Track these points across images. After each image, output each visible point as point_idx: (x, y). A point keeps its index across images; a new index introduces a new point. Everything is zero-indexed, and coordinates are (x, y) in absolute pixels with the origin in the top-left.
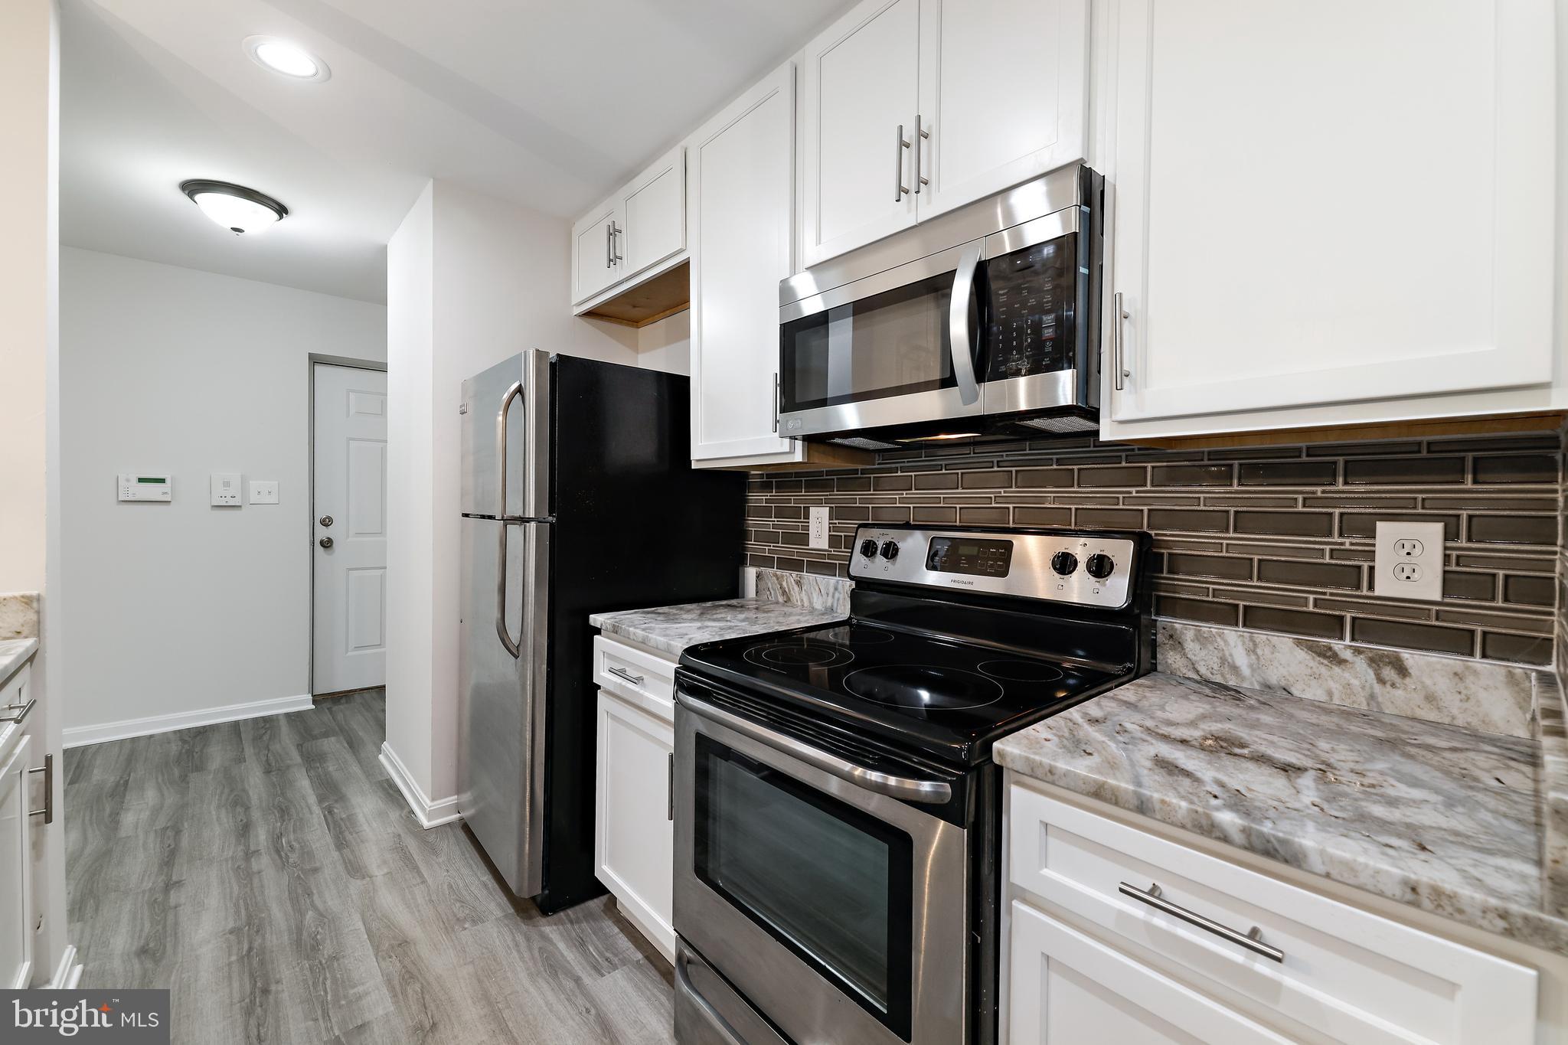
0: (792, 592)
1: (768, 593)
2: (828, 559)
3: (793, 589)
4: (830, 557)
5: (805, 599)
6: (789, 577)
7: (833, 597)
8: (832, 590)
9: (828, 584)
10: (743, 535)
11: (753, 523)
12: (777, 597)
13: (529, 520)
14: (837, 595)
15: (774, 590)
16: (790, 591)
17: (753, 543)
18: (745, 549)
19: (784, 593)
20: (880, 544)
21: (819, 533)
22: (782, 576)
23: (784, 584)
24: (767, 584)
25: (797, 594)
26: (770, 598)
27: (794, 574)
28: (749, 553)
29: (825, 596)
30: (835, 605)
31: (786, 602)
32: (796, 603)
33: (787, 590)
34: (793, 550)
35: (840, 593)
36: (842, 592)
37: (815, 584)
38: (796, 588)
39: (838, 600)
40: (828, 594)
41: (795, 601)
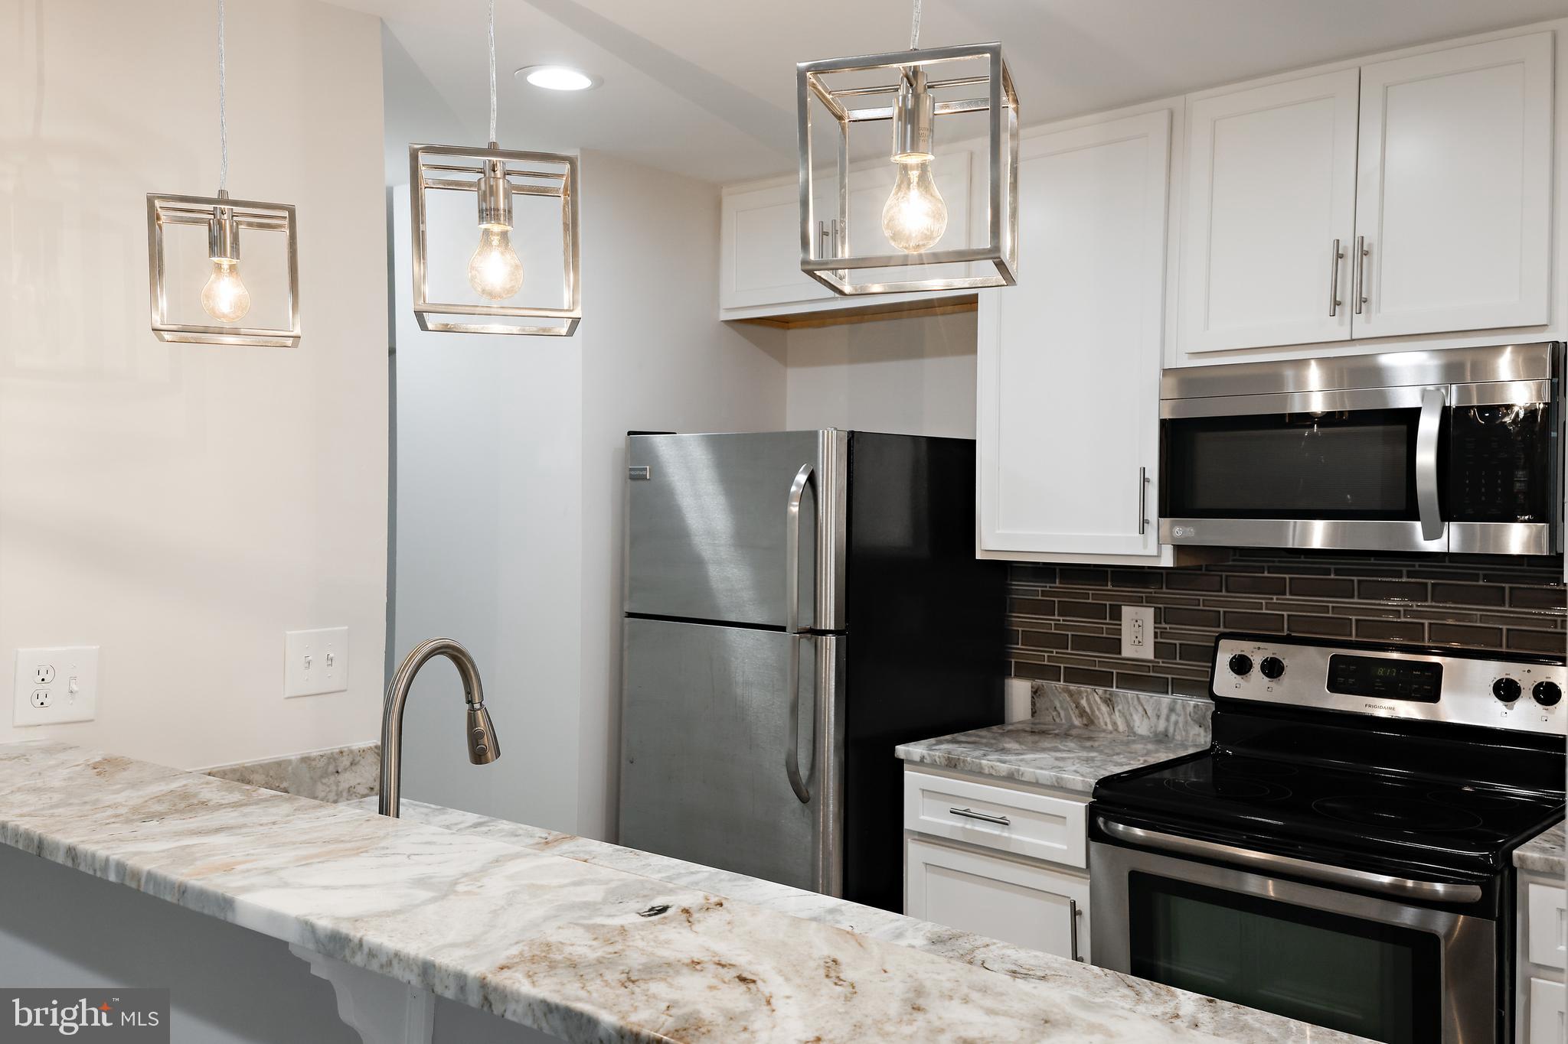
0: (1097, 712)
1: (1055, 713)
2: (1153, 672)
3: (1099, 709)
4: (1156, 669)
5: (1120, 722)
6: (1092, 696)
7: (1168, 719)
8: (1164, 711)
9: (1159, 703)
10: (1003, 636)
11: (1021, 621)
12: (1071, 718)
13: (825, 633)
14: (1173, 718)
15: (1066, 710)
16: (1093, 711)
17: (1019, 646)
18: (1010, 655)
19: (1082, 713)
20: (1257, 660)
21: (1140, 639)
22: (1080, 693)
23: (1084, 702)
24: (1051, 701)
25: (1106, 715)
26: (1058, 720)
27: (1100, 690)
28: (1013, 660)
29: (1154, 719)
30: (1171, 730)
31: (1086, 725)
32: (1104, 727)
33: (1088, 709)
34: (1094, 659)
35: (1179, 715)
36: (1182, 713)
37: (1136, 702)
38: (1104, 708)
39: (1176, 723)
40: (1158, 717)
41: (1102, 724)
